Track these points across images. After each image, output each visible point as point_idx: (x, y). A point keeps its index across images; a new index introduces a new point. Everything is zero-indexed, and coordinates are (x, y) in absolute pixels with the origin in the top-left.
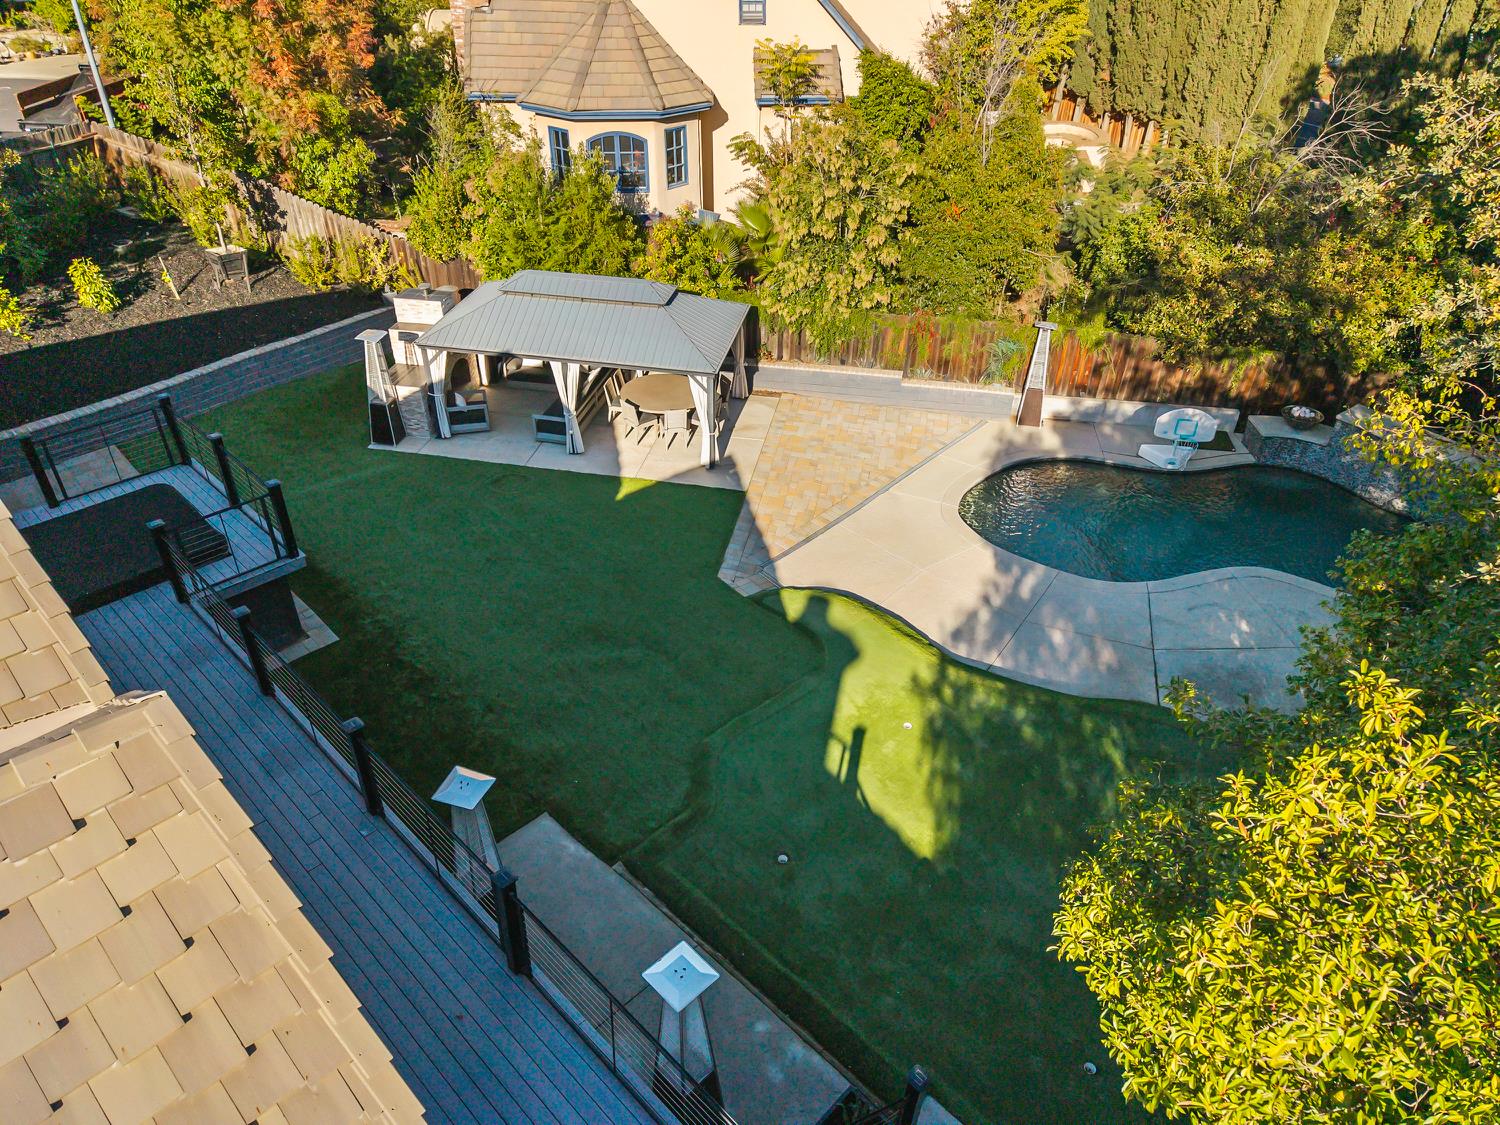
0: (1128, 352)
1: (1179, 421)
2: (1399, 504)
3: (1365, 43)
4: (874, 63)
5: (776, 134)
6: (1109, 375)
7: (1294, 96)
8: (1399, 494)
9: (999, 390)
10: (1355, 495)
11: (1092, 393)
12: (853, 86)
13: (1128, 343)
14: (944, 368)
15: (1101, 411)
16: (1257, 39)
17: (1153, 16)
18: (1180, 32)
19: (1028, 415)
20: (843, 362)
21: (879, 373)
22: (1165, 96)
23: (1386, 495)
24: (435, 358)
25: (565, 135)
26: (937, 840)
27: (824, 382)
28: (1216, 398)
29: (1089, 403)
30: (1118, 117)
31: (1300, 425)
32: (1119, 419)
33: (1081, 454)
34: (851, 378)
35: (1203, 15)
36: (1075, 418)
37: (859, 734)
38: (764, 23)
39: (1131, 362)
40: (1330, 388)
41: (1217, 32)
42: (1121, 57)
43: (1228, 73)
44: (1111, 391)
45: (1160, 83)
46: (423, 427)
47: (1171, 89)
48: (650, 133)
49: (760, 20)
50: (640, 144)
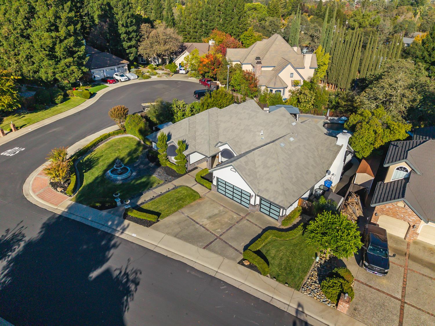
4: (305, 81)
6: (334, 115)
9: (324, 116)
11: (333, 117)
12: (302, 83)
14: (318, 115)
19: (327, 119)
21: (310, 115)
22: (335, 81)
27: (305, 116)
30: (328, 83)
33: (332, 122)
34: (308, 116)
36: (332, 119)
42: (329, 76)
43: (344, 79)
45: (334, 79)
47: (336, 80)
48: (282, 90)
49: (292, 77)
50: (280, 91)
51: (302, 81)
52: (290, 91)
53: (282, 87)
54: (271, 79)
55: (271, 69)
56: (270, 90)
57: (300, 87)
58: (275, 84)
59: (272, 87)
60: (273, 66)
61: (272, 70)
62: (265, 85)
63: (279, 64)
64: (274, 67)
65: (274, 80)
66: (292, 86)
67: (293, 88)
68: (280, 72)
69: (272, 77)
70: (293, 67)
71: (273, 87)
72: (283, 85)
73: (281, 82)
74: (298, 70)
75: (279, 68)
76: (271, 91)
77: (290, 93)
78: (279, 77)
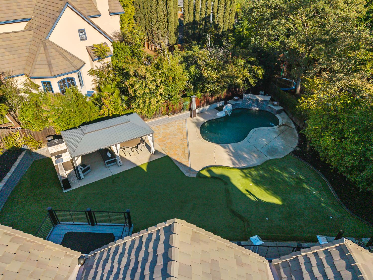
0: (205, 97)
1: (226, 107)
2: (257, 109)
3: (187, 20)
5: (99, 67)
6: (202, 102)
7: (176, 32)
8: (257, 107)
9: (187, 112)
10: (249, 109)
11: (200, 107)
12: (112, 50)
13: (205, 95)
14: (174, 112)
15: (203, 109)
16: (166, 21)
17: (139, 17)
18: (147, 20)
20: (153, 118)
21: (163, 117)
23: (255, 108)
24: (77, 159)
25: (49, 83)
26: (279, 200)
28: (220, 100)
29: (201, 109)
31: (237, 100)
32: (206, 110)
33: (208, 119)
35: (152, 17)
36: (199, 113)
37: (247, 191)
38: (87, 40)
39: (206, 98)
40: (235, 92)
41: (156, 20)
44: (203, 105)
46: (75, 179)
48: (75, 76)
49: (86, 39)
50: (72, 79)
51: (109, 44)
52: (92, 72)
53: (74, 69)
54: (33, 55)
55: (22, 26)
56: (44, 83)
57: (109, 59)
58: (50, 65)
59: (44, 74)
60: (22, 17)
61: (26, 30)
62: (21, 72)
63: (37, 11)
64: (28, 20)
65: (41, 55)
66: (93, 60)
67: (97, 65)
68: (50, 32)
69: (34, 48)
70: (79, 14)
71: (49, 74)
72: (71, 63)
73: (65, 57)
74: (92, 20)
75: (43, 21)
76: (47, 84)
77: (92, 78)
78: (53, 44)
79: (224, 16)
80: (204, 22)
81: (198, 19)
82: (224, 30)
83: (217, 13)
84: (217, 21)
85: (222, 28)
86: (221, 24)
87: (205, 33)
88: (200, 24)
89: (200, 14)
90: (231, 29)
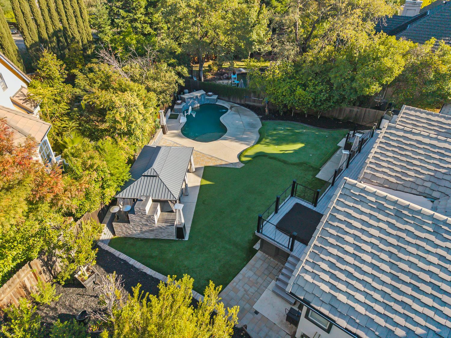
3: (31, 40)
37: (281, 151)
79: (78, 27)
80: (55, 38)
81: (45, 36)
82: (84, 43)
83: (69, 23)
84: (72, 34)
85: (80, 41)
86: (78, 37)
87: (62, 52)
88: (51, 42)
89: (47, 28)
90: (91, 40)
